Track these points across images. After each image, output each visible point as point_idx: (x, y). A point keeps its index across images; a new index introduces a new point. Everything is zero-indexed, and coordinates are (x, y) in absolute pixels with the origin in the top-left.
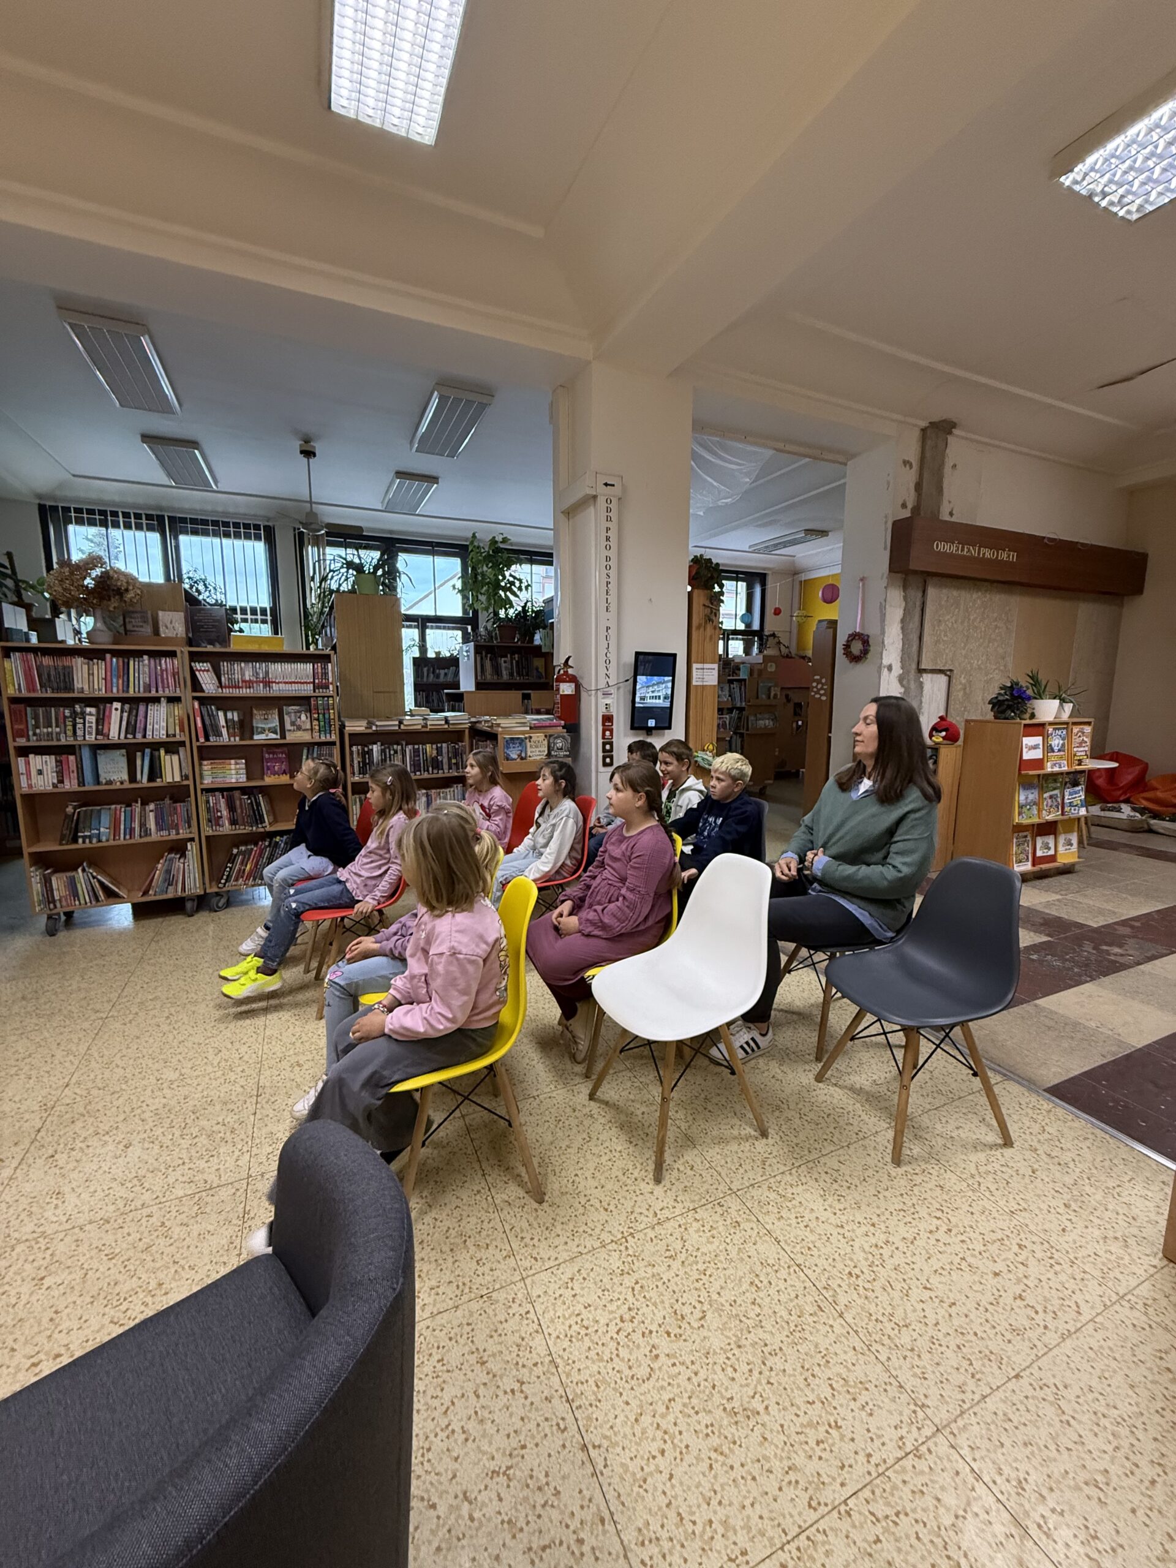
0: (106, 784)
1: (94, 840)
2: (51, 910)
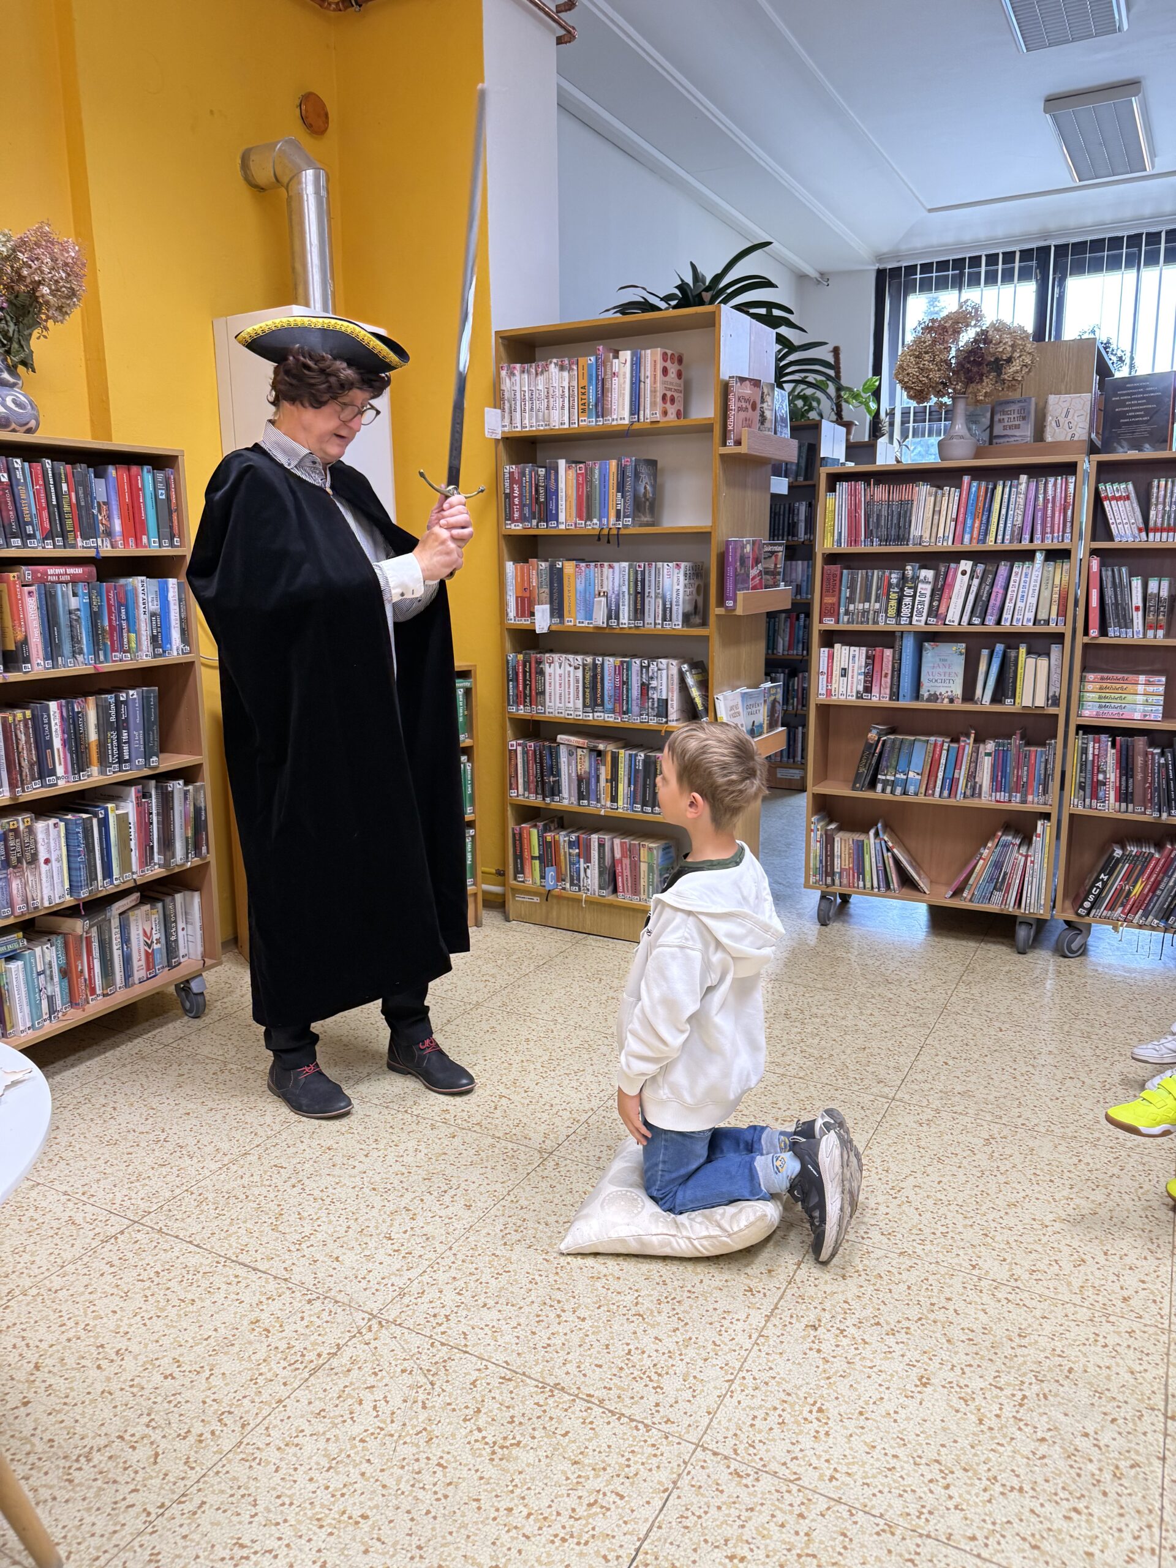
1: (899, 790)
2: (828, 886)
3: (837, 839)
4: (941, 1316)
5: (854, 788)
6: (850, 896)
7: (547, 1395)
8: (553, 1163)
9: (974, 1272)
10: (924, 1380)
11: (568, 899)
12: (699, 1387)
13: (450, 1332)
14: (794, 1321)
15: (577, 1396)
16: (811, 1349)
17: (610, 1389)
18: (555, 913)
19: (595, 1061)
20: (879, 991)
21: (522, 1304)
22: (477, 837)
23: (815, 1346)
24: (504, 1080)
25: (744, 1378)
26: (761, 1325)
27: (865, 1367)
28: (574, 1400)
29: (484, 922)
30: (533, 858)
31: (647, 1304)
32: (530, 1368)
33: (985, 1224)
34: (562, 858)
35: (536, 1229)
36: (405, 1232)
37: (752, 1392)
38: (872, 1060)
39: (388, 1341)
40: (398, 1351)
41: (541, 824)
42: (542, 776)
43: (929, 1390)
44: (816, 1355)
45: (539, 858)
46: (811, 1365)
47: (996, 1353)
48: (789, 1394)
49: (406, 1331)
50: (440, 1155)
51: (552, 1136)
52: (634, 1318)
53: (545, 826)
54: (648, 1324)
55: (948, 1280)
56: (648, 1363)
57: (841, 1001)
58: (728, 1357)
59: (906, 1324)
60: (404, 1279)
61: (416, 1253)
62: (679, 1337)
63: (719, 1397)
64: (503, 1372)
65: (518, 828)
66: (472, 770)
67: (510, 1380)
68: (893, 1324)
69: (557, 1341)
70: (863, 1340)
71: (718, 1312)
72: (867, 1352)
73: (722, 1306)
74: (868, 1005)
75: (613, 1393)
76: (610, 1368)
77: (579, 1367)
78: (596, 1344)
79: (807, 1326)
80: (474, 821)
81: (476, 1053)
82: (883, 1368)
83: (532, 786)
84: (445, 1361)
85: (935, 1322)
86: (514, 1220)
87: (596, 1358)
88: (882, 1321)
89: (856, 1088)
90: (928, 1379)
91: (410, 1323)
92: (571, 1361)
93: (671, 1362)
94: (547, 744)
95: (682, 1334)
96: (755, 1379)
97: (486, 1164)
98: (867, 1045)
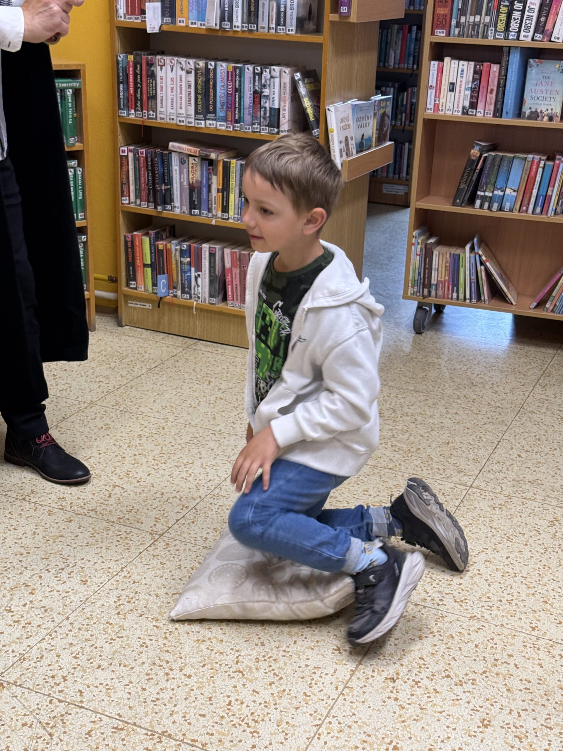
0: (530, 118)
1: (495, 206)
2: (424, 297)
3: (436, 253)
4: (503, 669)
5: (454, 204)
6: (443, 306)
7: (155, 741)
8: (163, 544)
9: (533, 633)
10: (486, 722)
11: (179, 306)
12: (291, 731)
13: (66, 691)
14: (375, 674)
15: (182, 741)
16: (389, 698)
17: (212, 734)
18: (166, 319)
19: (203, 455)
20: (464, 393)
21: (133, 665)
22: (89, 243)
23: (393, 696)
24: (118, 471)
25: (330, 723)
26: (347, 678)
27: (435, 712)
28: (180, 745)
29: (97, 326)
30: (145, 266)
31: (246, 662)
32: (141, 719)
33: (546, 593)
34: (174, 266)
35: (147, 600)
36: (25, 605)
37: (337, 734)
38: (455, 453)
39: (9, 699)
40: (19, 708)
41: (152, 233)
42: (154, 184)
43: (490, 730)
44: (394, 703)
45: (151, 266)
46: (389, 711)
47: (548, 700)
48: (369, 736)
49: (26, 691)
50: (58, 537)
51: (162, 520)
52: (235, 675)
53: (157, 234)
54: (247, 679)
55: (510, 640)
56: (246, 711)
57: (430, 402)
58: (317, 706)
59: (473, 676)
60: (24, 646)
61: (35, 623)
62: (274, 689)
63: (308, 739)
64: (116, 723)
65: (129, 235)
66: (83, 174)
67: (122, 729)
68: (461, 676)
69: (165, 696)
70: (435, 690)
71: (309, 668)
72: (438, 700)
73: (312, 663)
74: (454, 405)
75: (215, 739)
76: (212, 717)
77: (184, 717)
78: (200, 697)
79: (386, 679)
80: (86, 227)
81: (91, 447)
82: (451, 713)
83: (144, 194)
84: (62, 715)
85: (497, 674)
86: (127, 592)
87: (201, 709)
88: (451, 674)
89: (438, 477)
90: (489, 721)
91: (29, 684)
92: (177, 712)
93: (267, 710)
94: (158, 150)
95: (277, 687)
96: (340, 723)
97: (100, 545)
98: (451, 439)
